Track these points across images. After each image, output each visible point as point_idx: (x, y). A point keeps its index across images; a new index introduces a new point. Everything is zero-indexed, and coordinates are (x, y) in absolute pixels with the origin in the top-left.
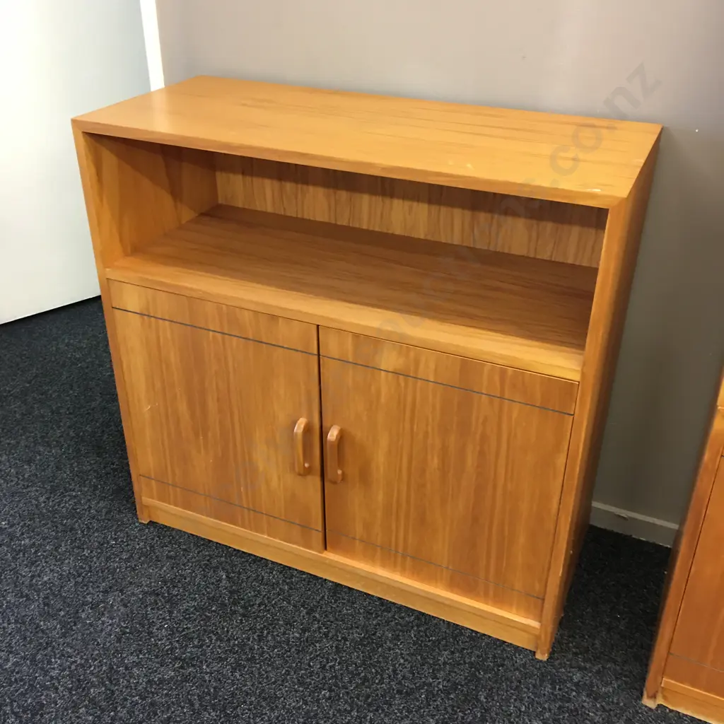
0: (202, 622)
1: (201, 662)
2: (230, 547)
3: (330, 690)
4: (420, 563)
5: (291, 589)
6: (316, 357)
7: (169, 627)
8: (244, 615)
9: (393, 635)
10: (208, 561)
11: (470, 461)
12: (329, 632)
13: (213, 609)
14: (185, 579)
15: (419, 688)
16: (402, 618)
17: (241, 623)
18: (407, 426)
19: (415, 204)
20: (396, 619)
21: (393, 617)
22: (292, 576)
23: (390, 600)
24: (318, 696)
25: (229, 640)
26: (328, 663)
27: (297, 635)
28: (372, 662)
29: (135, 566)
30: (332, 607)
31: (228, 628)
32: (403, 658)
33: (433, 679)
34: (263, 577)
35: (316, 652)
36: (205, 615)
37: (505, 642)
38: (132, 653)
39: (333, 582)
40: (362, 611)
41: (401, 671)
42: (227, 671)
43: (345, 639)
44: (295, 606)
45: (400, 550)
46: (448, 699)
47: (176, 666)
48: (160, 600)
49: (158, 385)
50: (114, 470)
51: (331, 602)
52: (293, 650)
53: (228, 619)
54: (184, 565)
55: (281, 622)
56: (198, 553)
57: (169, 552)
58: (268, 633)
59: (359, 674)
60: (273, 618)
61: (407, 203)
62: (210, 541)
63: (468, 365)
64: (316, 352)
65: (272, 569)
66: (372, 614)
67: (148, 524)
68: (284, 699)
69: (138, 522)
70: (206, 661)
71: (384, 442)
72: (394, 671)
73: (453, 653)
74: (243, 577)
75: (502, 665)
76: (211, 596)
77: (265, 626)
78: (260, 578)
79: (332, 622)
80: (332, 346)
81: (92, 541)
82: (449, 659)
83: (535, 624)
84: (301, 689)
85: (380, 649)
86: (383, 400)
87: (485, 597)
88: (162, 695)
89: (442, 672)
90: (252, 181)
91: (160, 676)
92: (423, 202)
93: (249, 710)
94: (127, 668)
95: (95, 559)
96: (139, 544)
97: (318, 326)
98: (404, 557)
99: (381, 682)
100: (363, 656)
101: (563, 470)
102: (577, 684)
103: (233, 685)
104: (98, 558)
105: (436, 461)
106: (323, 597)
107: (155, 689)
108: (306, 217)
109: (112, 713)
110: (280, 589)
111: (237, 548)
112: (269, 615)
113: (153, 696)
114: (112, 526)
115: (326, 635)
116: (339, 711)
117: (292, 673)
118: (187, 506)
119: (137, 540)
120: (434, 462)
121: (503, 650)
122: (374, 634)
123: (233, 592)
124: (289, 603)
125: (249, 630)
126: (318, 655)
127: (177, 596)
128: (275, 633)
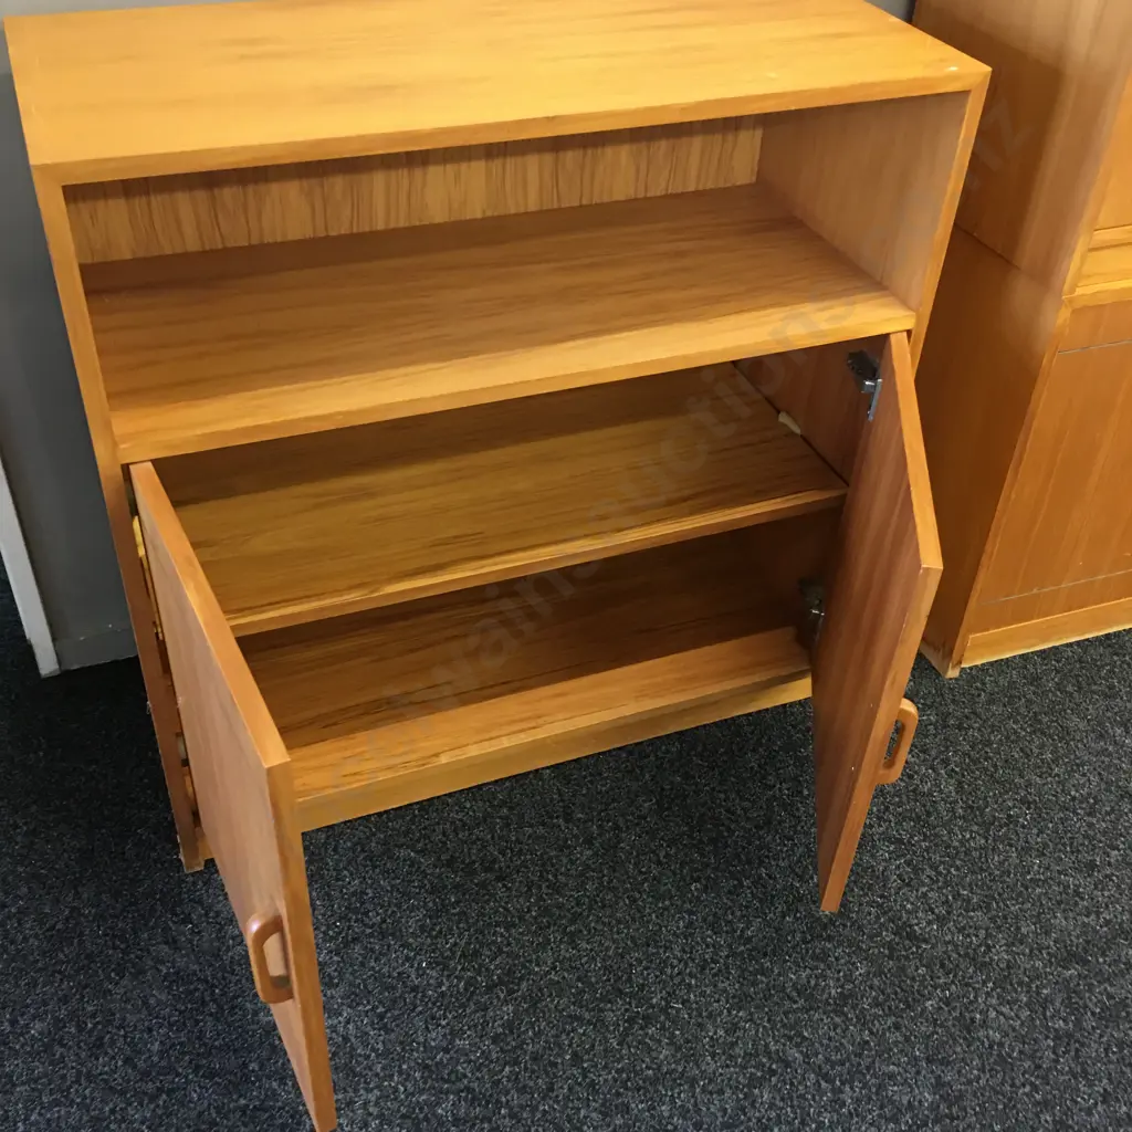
0: (461, 925)
1: (524, 967)
2: (369, 816)
3: (697, 880)
5: (511, 809)
7: (429, 964)
8: (500, 879)
9: (681, 776)
10: (363, 851)
12: (615, 823)
13: (453, 899)
14: (366, 894)
15: (770, 809)
16: (668, 752)
17: (509, 889)
20: (663, 758)
21: (657, 757)
22: (493, 794)
23: (631, 743)
24: (693, 896)
25: (522, 919)
26: (657, 855)
27: (589, 853)
28: (696, 819)
31: (501, 907)
32: (720, 792)
33: (770, 791)
34: (461, 820)
35: (631, 853)
36: (454, 915)
37: (785, 705)
38: (427, 1028)
39: (548, 768)
40: (619, 775)
41: (734, 806)
42: (566, 952)
43: (642, 818)
44: (543, 824)
46: (806, 798)
47: (502, 996)
48: (370, 943)
51: (576, 790)
52: (605, 871)
53: (487, 897)
54: (338, 880)
55: (553, 853)
58: (555, 876)
59: (701, 841)
60: (536, 855)
65: (459, 803)
66: (633, 770)
67: (205, 867)
68: (666, 927)
70: (530, 961)
72: (728, 811)
73: (755, 751)
74: (437, 837)
76: (428, 887)
77: (541, 871)
78: (459, 823)
79: (605, 810)
81: (151, 949)
82: (760, 760)
84: (667, 903)
85: (688, 800)
88: (531, 1039)
89: (770, 778)
91: (499, 1022)
93: (646, 968)
94: (446, 1051)
99: (731, 832)
100: (682, 820)
103: (594, 958)
107: (514, 1040)
109: (503, 1111)
110: (500, 817)
111: (382, 810)
112: (528, 857)
113: (522, 1049)
114: (153, 908)
115: (617, 827)
116: (730, 892)
117: (638, 896)
121: (792, 714)
122: (663, 789)
123: (450, 863)
124: (531, 826)
125: (530, 889)
126: (637, 856)
127: (384, 921)
128: (563, 870)
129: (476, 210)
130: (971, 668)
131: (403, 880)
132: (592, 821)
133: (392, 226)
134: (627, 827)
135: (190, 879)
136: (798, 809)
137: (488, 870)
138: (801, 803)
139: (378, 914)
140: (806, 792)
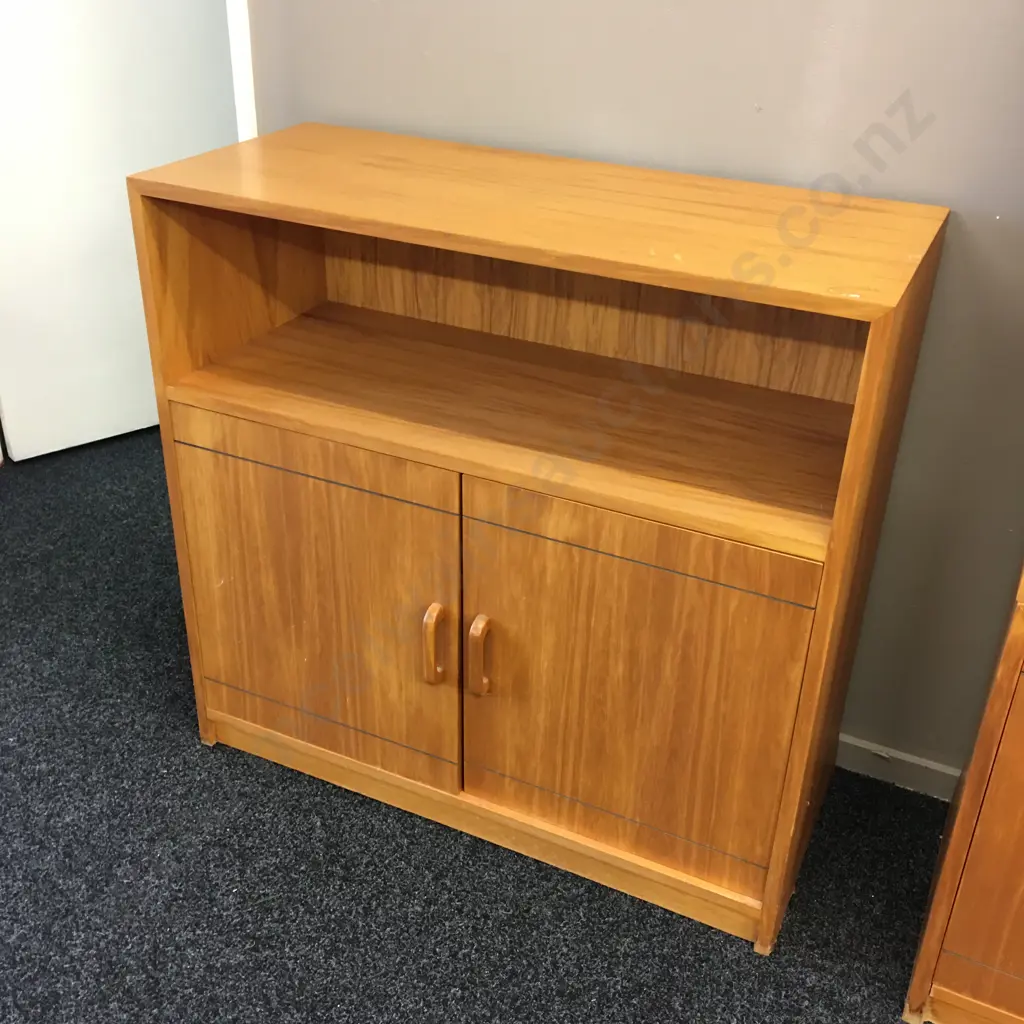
0: (285, 887)
1: (283, 943)
2: (328, 783)
3: (463, 988)
4: (594, 812)
5: (412, 843)
6: (457, 518)
7: (238, 893)
8: (344, 879)
9: (553, 913)
10: (297, 801)
11: (669, 669)
12: (463, 906)
13: (302, 868)
14: (264, 825)
15: (588, 989)
16: (568, 889)
17: (341, 889)
18: (582, 617)
19: (602, 309)
20: (558, 891)
21: (555, 887)
22: (414, 827)
23: (551, 864)
24: (446, 995)
25: (322, 914)
26: (461, 949)
27: (419, 909)
28: (522, 949)
29: (194, 805)
30: (469, 872)
31: (321, 896)
32: (567, 946)
33: (607, 977)
34: (373, 826)
35: (445, 933)
36: (291, 877)
37: (711, 928)
38: (186, 927)
39: (471, 836)
40: (510, 878)
41: (563, 964)
42: (318, 956)
43: (486, 917)
44: (417, 868)
45: (568, 794)
46: (629, 1005)
47: (248, 946)
48: (227, 854)
49: (235, 551)
50: (169, 669)
51: (468, 864)
52: (412, 930)
53: (322, 883)
54: (262, 806)
55: (397, 891)
56: (284, 789)
57: (243, 786)
58: (379, 905)
59: (504, 966)
60: (385, 883)
61: (590, 308)
62: (300, 773)
63: (669, 534)
64: (457, 511)
65: (386, 815)
66: (525, 882)
67: (214, 747)
68: (398, 998)
69: (200, 743)
70: (290, 942)
71: (548, 638)
72: (554, 964)
73: (637, 941)
74: (346, 825)
75: (707, 960)
76: (299, 850)
77: (373, 895)
78: (369, 827)
79: (468, 892)
80: (480, 503)
81: (135, 768)
82: (632, 949)
83: (753, 903)
84: (421, 984)
85: (534, 933)
86: (549, 580)
87: (685, 863)
88: (226, 987)
89: (621, 968)
90: (375, 272)
91: (224, 960)
92: (613, 305)
93: (348, 1011)
94: (178, 948)
95: (138, 794)
96: (200, 775)
97: (461, 474)
98: (573, 803)
99: (535, 978)
100: (511, 942)
101: (799, 685)
102: (811, 990)
103: (328, 975)
104: (142, 792)
105: (621, 669)
106: (457, 857)
107: (217, 978)
108: (449, 322)
109: (155, 1011)
110: (397, 844)
111: (339, 785)
112: (380, 880)
113: (213, 987)
114: (163, 749)
115: (460, 909)
117: (411, 962)
118: (270, 722)
119: (198, 768)
120: (619, 670)
121: (709, 939)
122: (528, 911)
123: (328, 846)
124: (408, 863)
125: (352, 900)
126: (447, 938)
127: (250, 849)
128: (388, 906)
131: (292, 834)
132: (450, 891)
134: (467, 915)
136: (609, 1007)
137: (346, 868)
139: (254, 842)
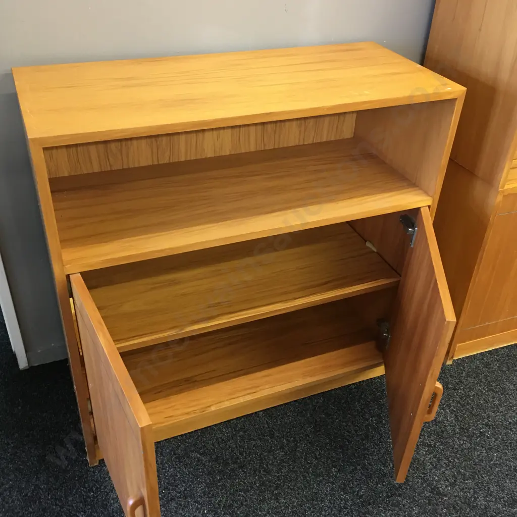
0: (223, 491)
1: (254, 512)
2: (177, 436)
3: (335, 467)
5: (245, 432)
7: (208, 511)
8: (241, 467)
9: (325, 415)
10: (175, 454)
13: (218, 478)
15: (368, 430)
16: (317, 402)
17: (245, 472)
20: (316, 406)
21: (313, 405)
22: (236, 424)
24: (333, 475)
25: (252, 487)
26: (315, 454)
27: (283, 453)
28: (333, 436)
31: (242, 481)
32: (343, 422)
33: (367, 421)
36: (219, 486)
37: (371, 379)
39: (261, 411)
40: (295, 414)
42: (273, 503)
44: (260, 439)
46: (384, 424)
48: (179, 501)
52: (291, 462)
53: (234, 477)
55: (265, 454)
58: (267, 466)
65: (220, 429)
67: (99, 463)
68: (321, 491)
69: (90, 468)
72: (348, 431)
73: (359, 401)
74: (210, 447)
75: (384, 390)
76: (206, 472)
77: (260, 463)
78: (220, 439)
79: (289, 432)
81: (74, 505)
82: (361, 406)
84: (321, 478)
89: (367, 415)
93: (313, 512)
99: (350, 442)
100: (326, 437)
103: (287, 507)
106: (267, 422)
110: (240, 436)
111: (183, 433)
112: (254, 456)
114: (74, 485)
115: (295, 441)
116: (351, 473)
117: (307, 475)
121: (375, 383)
122: (316, 421)
123: (216, 460)
124: (254, 440)
125: (255, 472)
126: (306, 455)
127: (185, 490)
128: (271, 462)
129: (227, 152)
130: (458, 360)
131: (194, 469)
132: (283, 437)
133: (188, 159)
134: (300, 440)
135: (92, 470)
136: (381, 431)
137: (235, 463)
138: (382, 427)
139: (183, 486)
140: (384, 422)
